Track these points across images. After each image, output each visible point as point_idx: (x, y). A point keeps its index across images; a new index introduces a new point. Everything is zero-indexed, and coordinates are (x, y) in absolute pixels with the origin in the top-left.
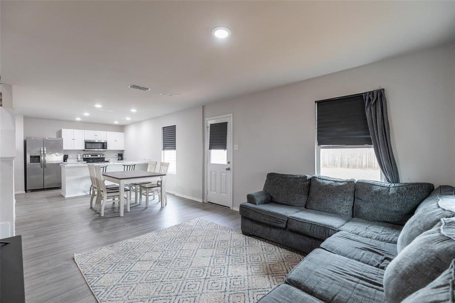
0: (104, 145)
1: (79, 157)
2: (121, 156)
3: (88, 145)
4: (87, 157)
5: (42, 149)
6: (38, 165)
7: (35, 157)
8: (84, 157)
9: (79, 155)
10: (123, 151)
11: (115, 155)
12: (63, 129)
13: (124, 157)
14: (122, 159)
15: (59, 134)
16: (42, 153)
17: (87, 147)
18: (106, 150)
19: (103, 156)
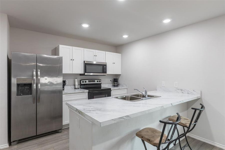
0: (103, 68)
1: (77, 83)
4: (84, 83)
5: (35, 73)
6: (28, 98)
7: (25, 85)
8: (82, 83)
9: (76, 80)
10: (119, 76)
12: (61, 46)
15: (56, 51)
16: (35, 78)
18: (106, 74)
19: (100, 81)
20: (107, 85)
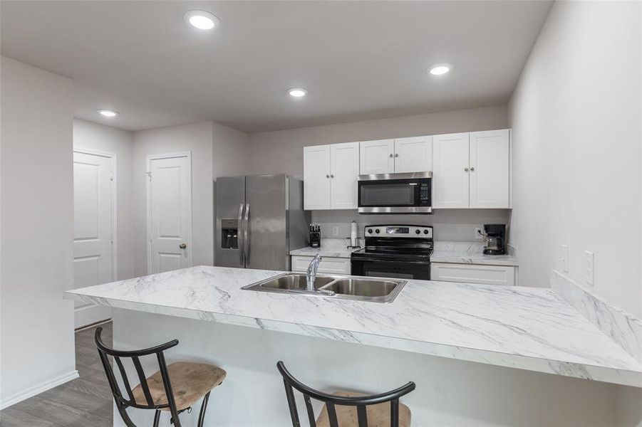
1: (354, 235)
2: (497, 236)
3: (369, 191)
10: (507, 213)
11: (473, 231)
13: (514, 241)
14: (502, 251)
17: (366, 201)
18: (429, 210)
19: (426, 232)
20: (461, 247)
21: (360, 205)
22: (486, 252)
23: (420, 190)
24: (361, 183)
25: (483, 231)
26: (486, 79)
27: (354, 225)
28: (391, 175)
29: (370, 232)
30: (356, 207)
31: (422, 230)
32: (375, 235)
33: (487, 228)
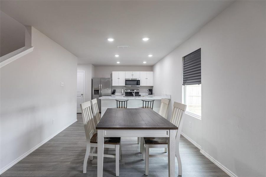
1: (123, 92)
2: (151, 91)
3: (127, 82)
5: (100, 86)
10: (152, 87)
11: (147, 90)
13: (153, 92)
14: (152, 94)
16: (100, 88)
17: (127, 84)
18: (139, 86)
19: (138, 91)
20: (144, 93)
21: (126, 85)
22: (149, 94)
23: (138, 82)
24: (126, 80)
25: (148, 90)
26: (151, 63)
27: (123, 89)
28: (131, 79)
29: (126, 91)
30: (125, 85)
31: (137, 90)
32: (127, 91)
33: (149, 90)
